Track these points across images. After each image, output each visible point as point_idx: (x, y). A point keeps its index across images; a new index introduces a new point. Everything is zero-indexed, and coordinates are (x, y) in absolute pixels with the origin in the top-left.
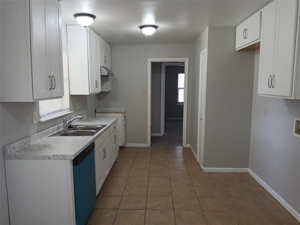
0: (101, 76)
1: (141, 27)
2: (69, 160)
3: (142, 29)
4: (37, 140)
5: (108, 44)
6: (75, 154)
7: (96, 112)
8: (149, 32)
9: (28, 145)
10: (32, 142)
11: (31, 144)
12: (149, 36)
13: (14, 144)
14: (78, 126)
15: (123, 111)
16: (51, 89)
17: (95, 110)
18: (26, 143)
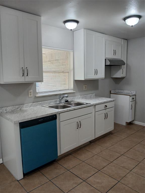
0: (105, 65)
1: (125, 19)
3: (126, 21)
4: (30, 107)
7: (111, 93)
9: (20, 110)
10: (25, 108)
11: (24, 109)
12: (132, 26)
13: (6, 107)
15: (134, 93)
16: (23, 76)
17: (110, 91)
18: (18, 108)
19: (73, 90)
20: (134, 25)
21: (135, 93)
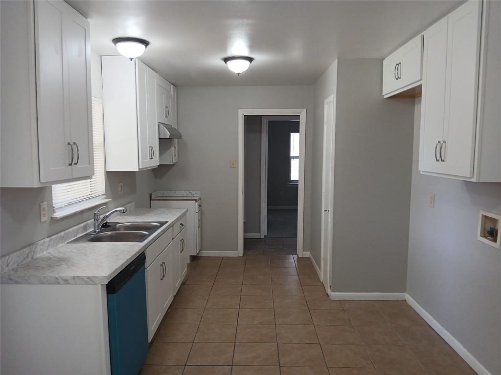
0: (159, 138)
1: (226, 60)
2: (100, 285)
3: (228, 63)
4: (47, 250)
5: (172, 86)
6: (111, 275)
7: (151, 199)
8: (238, 67)
9: (32, 258)
10: (40, 253)
11: (38, 256)
12: (239, 74)
13: (8, 257)
14: (119, 223)
15: (197, 196)
16: (70, 165)
17: (151, 195)
18: (28, 255)
19: (104, 196)
20: (241, 72)
21: (200, 195)
